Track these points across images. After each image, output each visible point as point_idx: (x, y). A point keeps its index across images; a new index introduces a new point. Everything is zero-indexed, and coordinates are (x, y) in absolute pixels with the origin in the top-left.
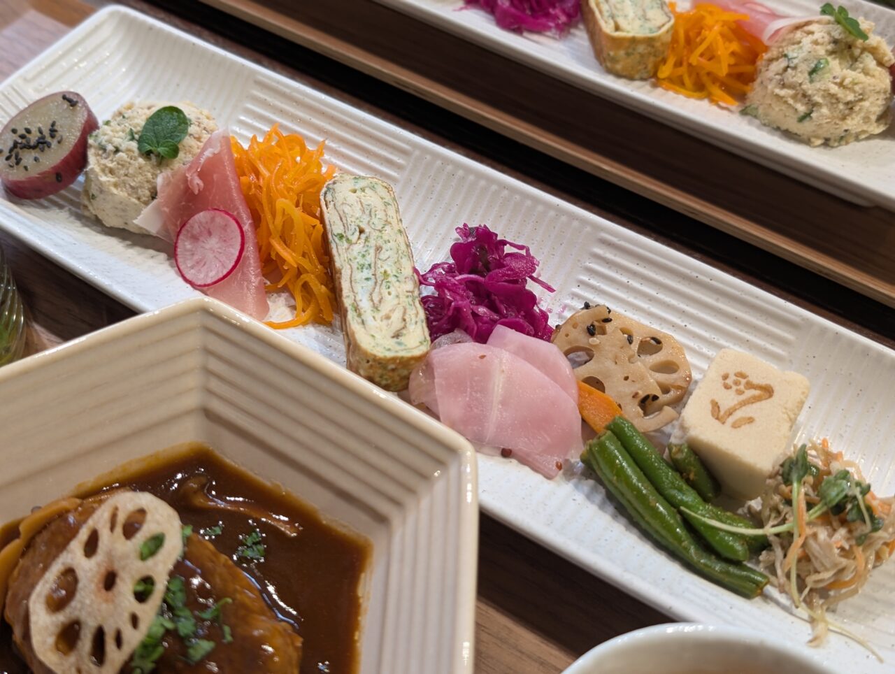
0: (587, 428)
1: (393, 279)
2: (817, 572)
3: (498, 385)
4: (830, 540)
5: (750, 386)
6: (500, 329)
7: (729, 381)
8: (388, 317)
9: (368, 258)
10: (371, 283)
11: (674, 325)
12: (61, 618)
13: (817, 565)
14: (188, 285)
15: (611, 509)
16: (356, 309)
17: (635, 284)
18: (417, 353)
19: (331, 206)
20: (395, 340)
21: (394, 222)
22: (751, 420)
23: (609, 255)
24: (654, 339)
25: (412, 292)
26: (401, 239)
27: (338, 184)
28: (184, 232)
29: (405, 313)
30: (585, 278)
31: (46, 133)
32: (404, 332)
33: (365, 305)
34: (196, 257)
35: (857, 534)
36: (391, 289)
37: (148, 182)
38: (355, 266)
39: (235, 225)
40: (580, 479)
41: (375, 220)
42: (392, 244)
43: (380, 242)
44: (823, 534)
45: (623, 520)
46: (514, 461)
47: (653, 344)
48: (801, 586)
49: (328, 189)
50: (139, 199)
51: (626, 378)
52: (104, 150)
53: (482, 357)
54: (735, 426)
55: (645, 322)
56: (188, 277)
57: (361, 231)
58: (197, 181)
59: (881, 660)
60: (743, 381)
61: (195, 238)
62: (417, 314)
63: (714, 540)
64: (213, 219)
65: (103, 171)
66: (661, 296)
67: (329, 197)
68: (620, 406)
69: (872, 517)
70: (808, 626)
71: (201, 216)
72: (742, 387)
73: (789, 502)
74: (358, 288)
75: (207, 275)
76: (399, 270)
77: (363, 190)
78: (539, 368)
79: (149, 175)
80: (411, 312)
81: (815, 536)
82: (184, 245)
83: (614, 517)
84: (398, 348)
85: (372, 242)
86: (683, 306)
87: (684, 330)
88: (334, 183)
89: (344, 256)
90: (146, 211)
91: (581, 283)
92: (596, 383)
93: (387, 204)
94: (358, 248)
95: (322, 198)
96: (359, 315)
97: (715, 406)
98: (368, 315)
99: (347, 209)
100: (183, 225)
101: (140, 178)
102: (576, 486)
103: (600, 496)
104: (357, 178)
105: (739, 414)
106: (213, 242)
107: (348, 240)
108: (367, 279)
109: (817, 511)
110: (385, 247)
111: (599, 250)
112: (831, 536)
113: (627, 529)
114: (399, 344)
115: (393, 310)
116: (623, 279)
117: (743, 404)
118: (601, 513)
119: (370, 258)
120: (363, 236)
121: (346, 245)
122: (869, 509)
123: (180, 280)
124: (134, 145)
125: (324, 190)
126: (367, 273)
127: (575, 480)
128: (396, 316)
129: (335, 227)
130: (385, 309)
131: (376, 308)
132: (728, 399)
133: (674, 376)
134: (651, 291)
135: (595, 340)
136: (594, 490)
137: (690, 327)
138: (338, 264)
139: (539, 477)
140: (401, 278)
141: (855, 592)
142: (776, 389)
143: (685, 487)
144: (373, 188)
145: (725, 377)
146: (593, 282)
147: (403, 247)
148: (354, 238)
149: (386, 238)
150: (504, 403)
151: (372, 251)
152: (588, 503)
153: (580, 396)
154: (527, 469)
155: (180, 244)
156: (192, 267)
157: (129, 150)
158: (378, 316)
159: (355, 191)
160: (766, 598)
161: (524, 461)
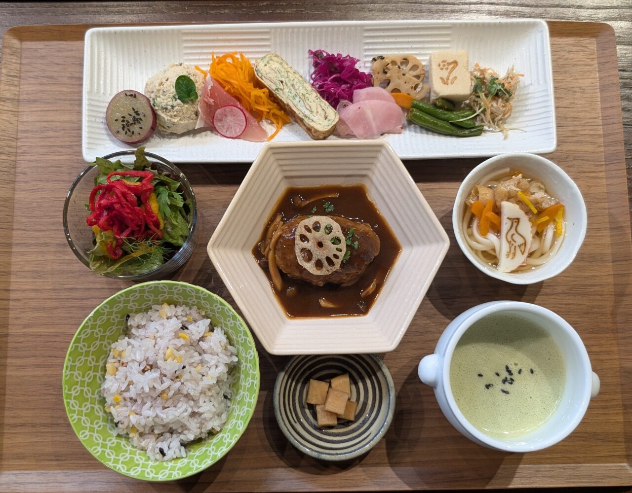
0: (403, 108)
1: (307, 95)
2: (497, 116)
3: (369, 114)
4: (497, 105)
5: (449, 64)
6: (356, 92)
7: (441, 66)
8: (317, 112)
9: (292, 92)
10: (301, 101)
11: (407, 49)
12: (313, 262)
13: (496, 114)
14: (231, 139)
15: (424, 131)
16: (306, 116)
17: (386, 40)
18: (337, 120)
19: (264, 78)
20: (327, 120)
21: (289, 69)
22: (456, 78)
23: (372, 34)
24: (404, 59)
25: (317, 96)
26: (297, 76)
27: (258, 67)
28: (214, 120)
29: (321, 106)
30: (366, 47)
31: (134, 114)
32: (327, 114)
33: (307, 113)
34: (225, 127)
35: (505, 99)
36: (310, 100)
37: (193, 111)
38: (291, 99)
39: (235, 108)
40: (409, 127)
41: (283, 74)
42: (296, 80)
43: (291, 82)
44: (494, 104)
45: (430, 133)
46: (386, 135)
47: (405, 61)
48: (494, 121)
49: (257, 71)
50: (192, 119)
51: (406, 83)
52: (166, 109)
53: (359, 108)
54: (452, 83)
55: (396, 53)
56: (228, 136)
57: (282, 82)
58: (212, 101)
59: (526, 132)
60: (446, 63)
61: (220, 120)
62: (325, 104)
63: (463, 125)
64: (225, 111)
65: (171, 117)
66: (398, 40)
67: (260, 75)
68: (408, 94)
69: (507, 92)
70: (500, 133)
71: (218, 111)
72: (446, 67)
73: (479, 97)
74: (300, 108)
75: (236, 132)
76: (306, 89)
77: (268, 63)
78: (377, 99)
79: (192, 109)
80: (323, 105)
81: (492, 105)
82: (218, 125)
83: (427, 134)
84: (330, 122)
85: (289, 84)
86: (407, 40)
87: (412, 48)
88: (256, 67)
89: (284, 97)
90: (198, 122)
91: (366, 50)
92: (396, 91)
93: (281, 64)
94: (286, 90)
95: (258, 77)
96: (309, 118)
97: (442, 79)
98: (312, 117)
99: (269, 75)
100: (213, 118)
101: (189, 112)
102: (410, 130)
103: (418, 129)
104: (262, 59)
105: (451, 78)
106: (230, 118)
107: (281, 89)
108: (299, 101)
109: (490, 97)
110: (295, 83)
111: (367, 34)
112: (497, 104)
113: (433, 135)
114: (329, 120)
115: (317, 108)
116: (381, 40)
117: (450, 73)
118: (422, 135)
119: (293, 91)
120: (284, 83)
121: (281, 92)
122: (505, 90)
123: (225, 138)
124: (179, 101)
125: (256, 73)
126: (297, 99)
127: (408, 129)
128: (320, 110)
129: (273, 87)
130: (314, 109)
131: (311, 112)
132: (444, 74)
133: (419, 70)
134: (393, 40)
135: (388, 75)
136: (415, 128)
137: (413, 46)
138: (285, 102)
139: (397, 135)
140: (310, 93)
141: (510, 115)
142: (458, 61)
143: (446, 112)
144: (271, 59)
145: (439, 65)
146: (370, 47)
147: (300, 79)
148: (281, 87)
149: (292, 79)
150: (374, 119)
151: (291, 88)
152: (417, 134)
153: (395, 99)
154: (392, 135)
155: (216, 126)
156: (227, 131)
157: (178, 105)
158: (314, 114)
159: (266, 65)
160: (485, 131)
161: (389, 133)
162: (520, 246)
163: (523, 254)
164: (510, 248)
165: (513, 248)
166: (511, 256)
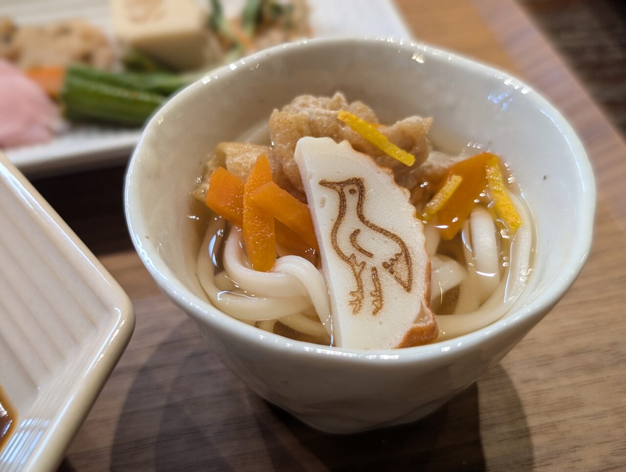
162: (389, 266)
163: (408, 289)
164: (358, 277)
165: (367, 276)
166: (368, 303)
